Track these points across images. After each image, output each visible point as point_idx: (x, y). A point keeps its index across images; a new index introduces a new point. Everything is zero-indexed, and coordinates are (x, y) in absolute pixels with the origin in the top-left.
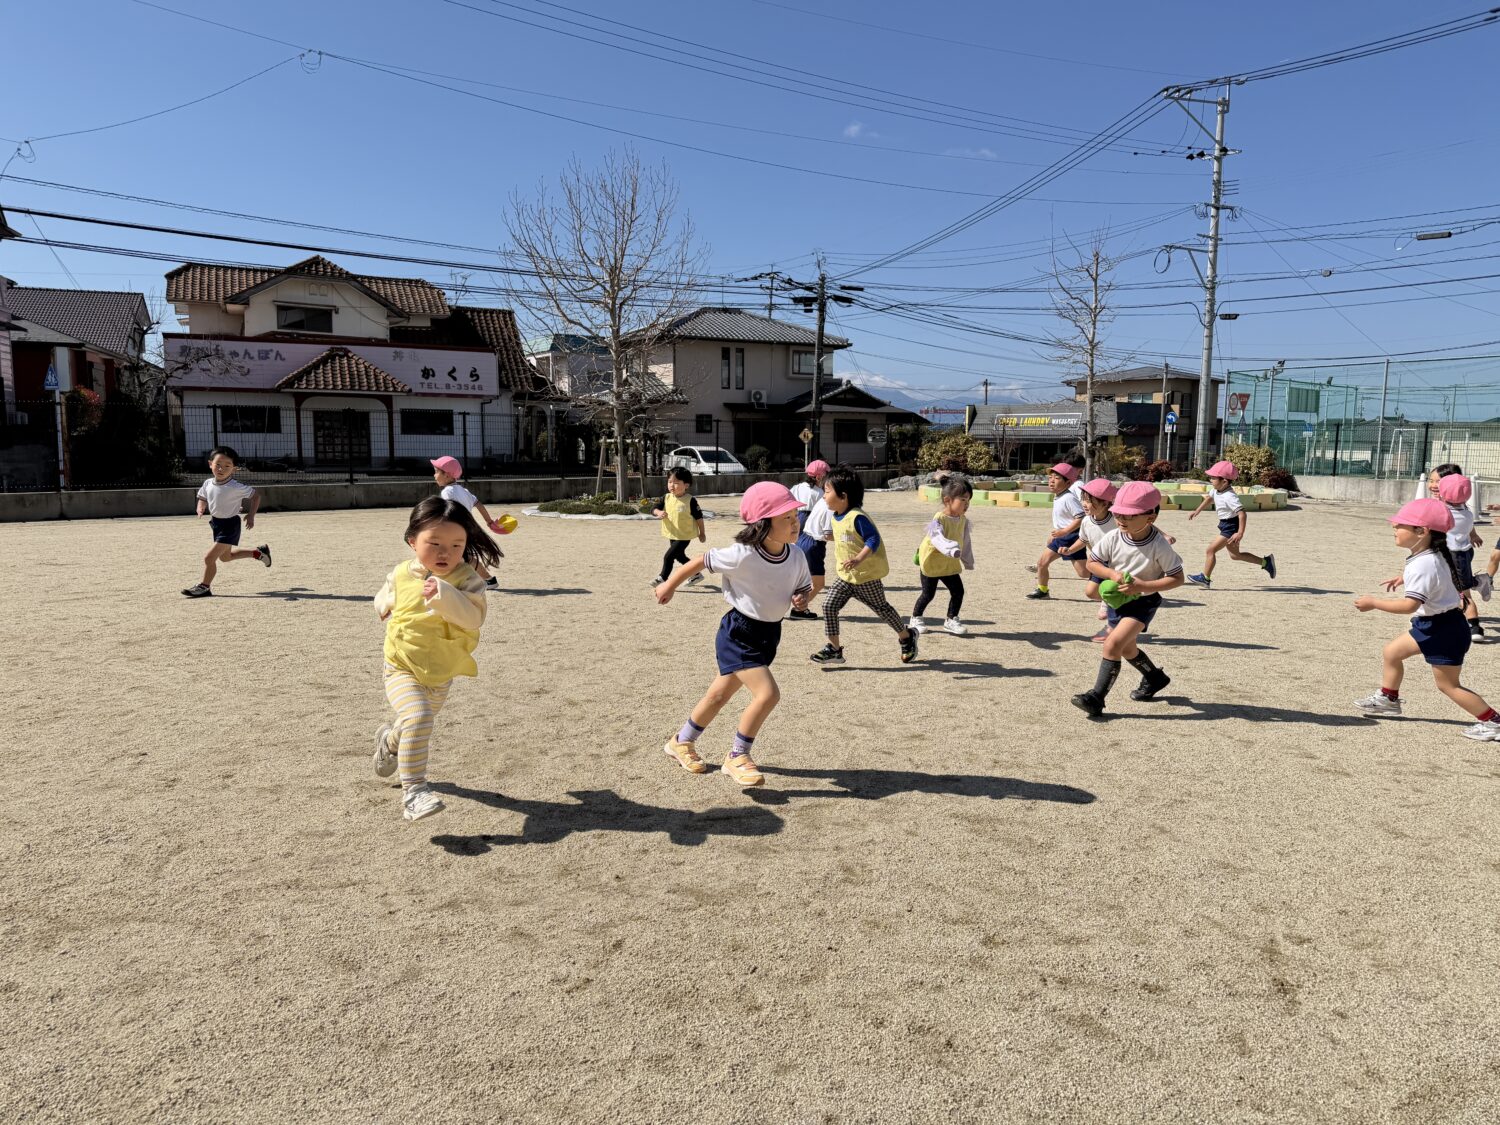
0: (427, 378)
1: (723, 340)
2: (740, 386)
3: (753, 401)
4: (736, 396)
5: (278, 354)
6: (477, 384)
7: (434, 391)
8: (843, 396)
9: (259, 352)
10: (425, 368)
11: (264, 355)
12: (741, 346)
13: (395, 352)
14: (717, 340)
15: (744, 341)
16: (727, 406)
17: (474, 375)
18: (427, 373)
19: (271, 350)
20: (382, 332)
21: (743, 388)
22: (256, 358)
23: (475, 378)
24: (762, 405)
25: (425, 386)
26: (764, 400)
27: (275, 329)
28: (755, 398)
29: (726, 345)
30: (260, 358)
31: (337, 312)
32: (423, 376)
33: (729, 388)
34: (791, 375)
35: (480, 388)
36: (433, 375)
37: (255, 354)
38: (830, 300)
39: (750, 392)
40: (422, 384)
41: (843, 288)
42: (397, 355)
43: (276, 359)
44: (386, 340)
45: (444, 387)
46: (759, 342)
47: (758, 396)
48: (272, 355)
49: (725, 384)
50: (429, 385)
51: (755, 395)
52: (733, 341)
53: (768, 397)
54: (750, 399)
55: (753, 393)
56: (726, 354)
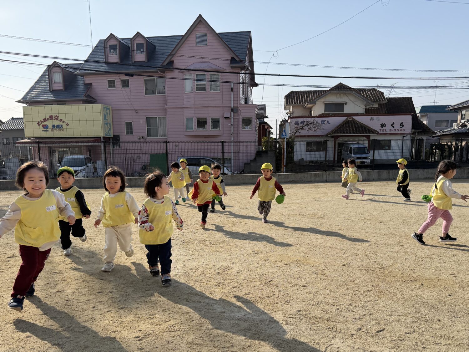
5: (328, 121)
6: (402, 129)
7: (385, 132)
9: (321, 121)
10: (382, 124)
11: (323, 123)
13: (371, 118)
17: (402, 125)
20: (362, 111)
22: (320, 123)
23: (402, 126)
27: (323, 112)
31: (346, 104)
32: (381, 127)
35: (404, 130)
36: (385, 126)
42: (372, 119)
43: (328, 123)
44: (364, 114)
45: (389, 131)
50: (383, 131)
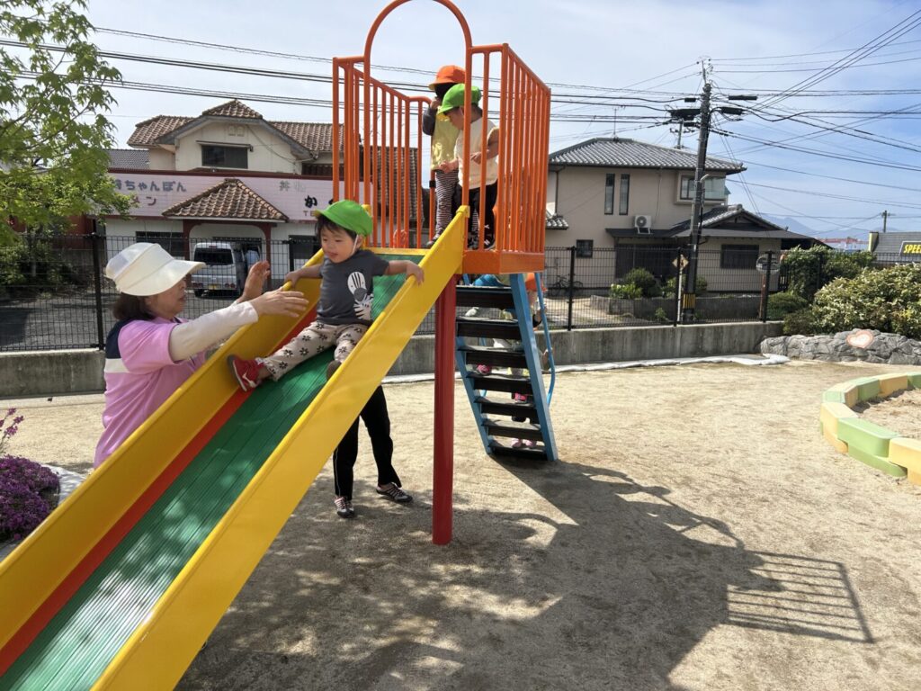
0: (310, 206)
1: (606, 166)
2: (624, 211)
3: (636, 226)
4: (619, 222)
5: (180, 185)
8: (733, 221)
9: (164, 184)
10: (309, 198)
11: (168, 187)
12: (625, 172)
13: (282, 184)
14: (600, 166)
15: (628, 167)
16: (609, 231)
18: (310, 202)
19: (174, 182)
21: (626, 214)
22: (162, 189)
24: (645, 230)
25: (308, 214)
26: (648, 226)
27: (200, 166)
28: (639, 223)
29: (611, 171)
30: (164, 189)
31: (251, 150)
32: (306, 205)
33: (612, 214)
34: (679, 200)
36: (316, 204)
37: (160, 186)
38: (716, 113)
39: (634, 218)
40: (305, 212)
41: (732, 98)
43: (178, 190)
46: (645, 168)
47: (642, 222)
48: (175, 187)
49: (609, 210)
51: (639, 219)
52: (617, 167)
53: (653, 222)
54: (633, 224)
55: (637, 218)
56: (610, 182)
